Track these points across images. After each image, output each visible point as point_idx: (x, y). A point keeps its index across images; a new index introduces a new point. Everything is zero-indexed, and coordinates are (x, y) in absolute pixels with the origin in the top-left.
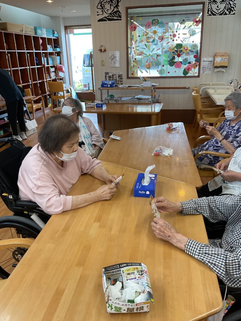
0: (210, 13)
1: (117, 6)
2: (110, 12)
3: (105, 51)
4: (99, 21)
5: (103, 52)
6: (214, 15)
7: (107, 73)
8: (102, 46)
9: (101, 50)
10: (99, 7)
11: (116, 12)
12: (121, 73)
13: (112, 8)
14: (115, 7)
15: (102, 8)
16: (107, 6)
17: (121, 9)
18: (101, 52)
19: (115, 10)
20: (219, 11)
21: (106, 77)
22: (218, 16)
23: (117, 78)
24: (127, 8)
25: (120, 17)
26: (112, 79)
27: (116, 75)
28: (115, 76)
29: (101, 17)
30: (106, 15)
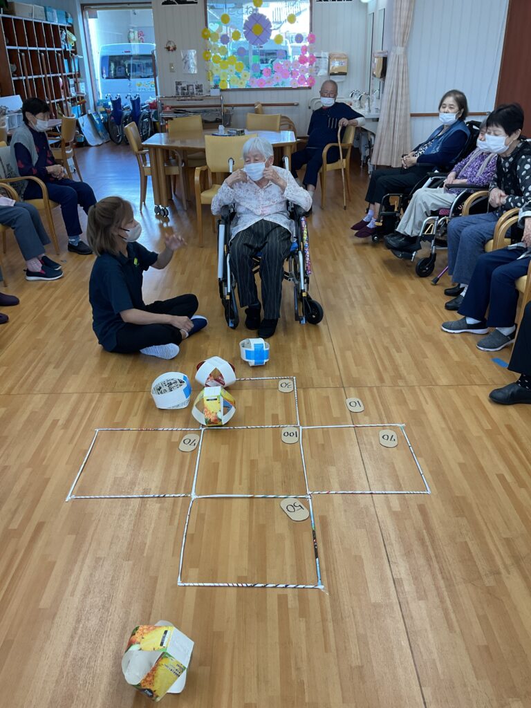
4: (165, 4)
5: (172, 51)
7: (178, 83)
9: (168, 48)
12: (199, 83)
18: (169, 50)
21: (177, 89)
22: (330, 3)
23: (195, 90)
26: (186, 91)
27: (192, 85)
28: (191, 87)
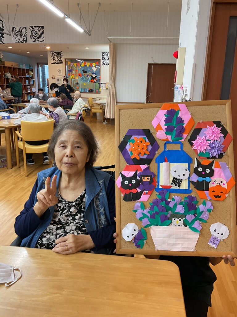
0: (103, 64)
1: (61, 58)
2: (57, 60)
3: (55, 78)
4: (52, 64)
6: (105, 65)
8: (53, 76)
9: (53, 78)
10: (52, 57)
11: (60, 60)
13: (58, 58)
14: (59, 58)
15: (53, 58)
16: (56, 57)
17: (63, 59)
19: (60, 59)
20: (107, 63)
22: (106, 66)
24: (66, 59)
25: (62, 63)
29: (53, 62)
30: (55, 61)
